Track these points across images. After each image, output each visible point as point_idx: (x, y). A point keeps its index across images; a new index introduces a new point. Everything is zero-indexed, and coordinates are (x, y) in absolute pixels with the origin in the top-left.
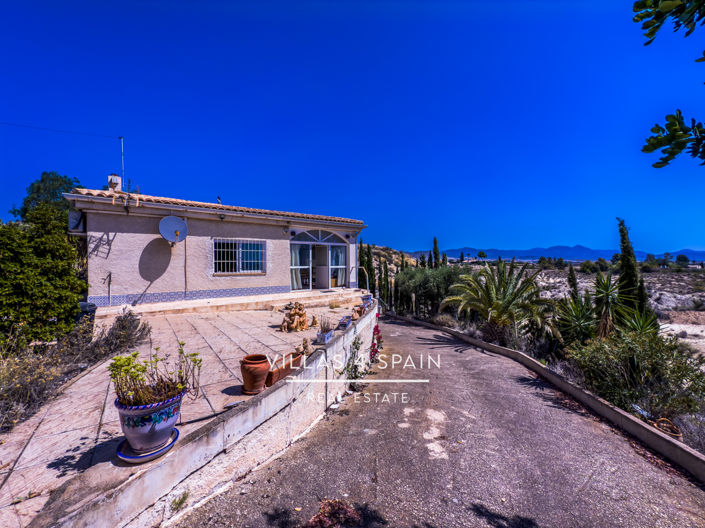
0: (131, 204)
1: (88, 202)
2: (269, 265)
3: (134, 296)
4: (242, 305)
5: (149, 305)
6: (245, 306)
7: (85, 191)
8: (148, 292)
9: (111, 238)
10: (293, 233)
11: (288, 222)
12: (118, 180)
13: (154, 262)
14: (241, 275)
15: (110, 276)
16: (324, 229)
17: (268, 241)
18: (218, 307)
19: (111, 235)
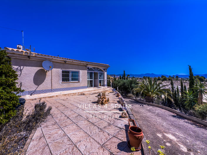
0: (31, 55)
1: (12, 53)
2: (81, 79)
3: (31, 91)
4: (73, 93)
5: (37, 95)
6: (75, 94)
7: (10, 49)
8: (37, 90)
9: (22, 68)
10: (88, 68)
11: (87, 64)
12: (21, 47)
13: (39, 78)
14: (71, 83)
15: (21, 84)
16: (97, 67)
17: (80, 71)
18: (65, 95)
19: (22, 67)
